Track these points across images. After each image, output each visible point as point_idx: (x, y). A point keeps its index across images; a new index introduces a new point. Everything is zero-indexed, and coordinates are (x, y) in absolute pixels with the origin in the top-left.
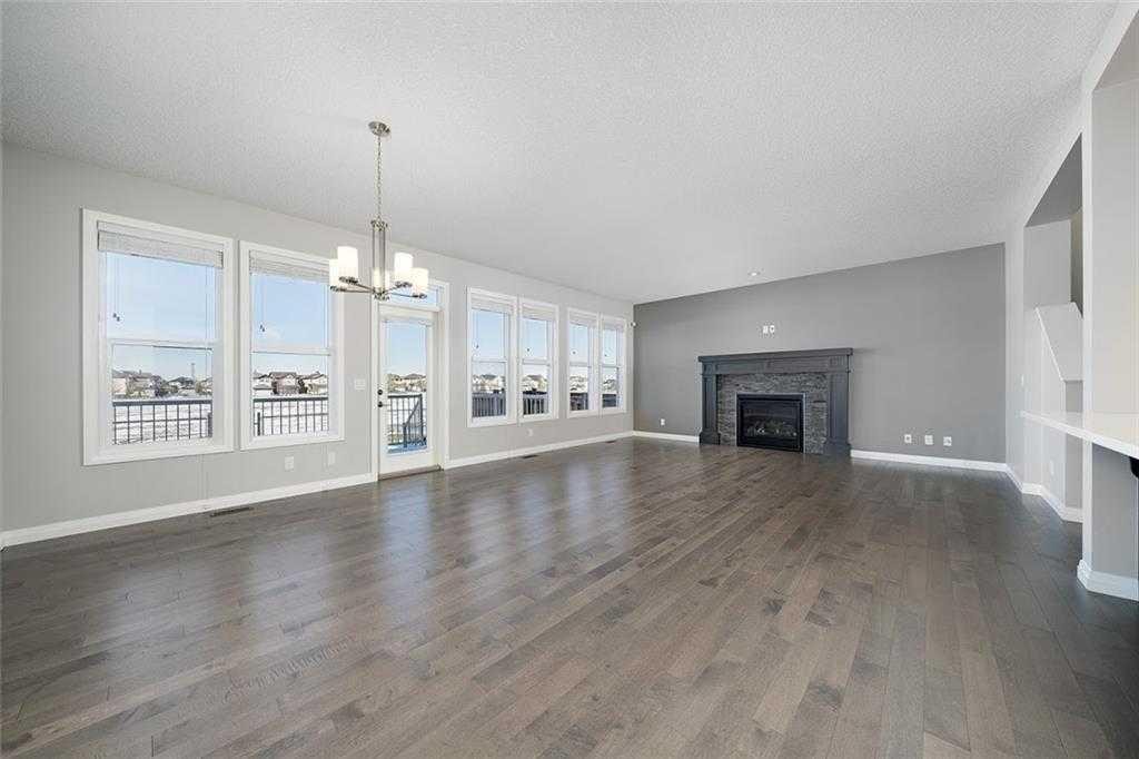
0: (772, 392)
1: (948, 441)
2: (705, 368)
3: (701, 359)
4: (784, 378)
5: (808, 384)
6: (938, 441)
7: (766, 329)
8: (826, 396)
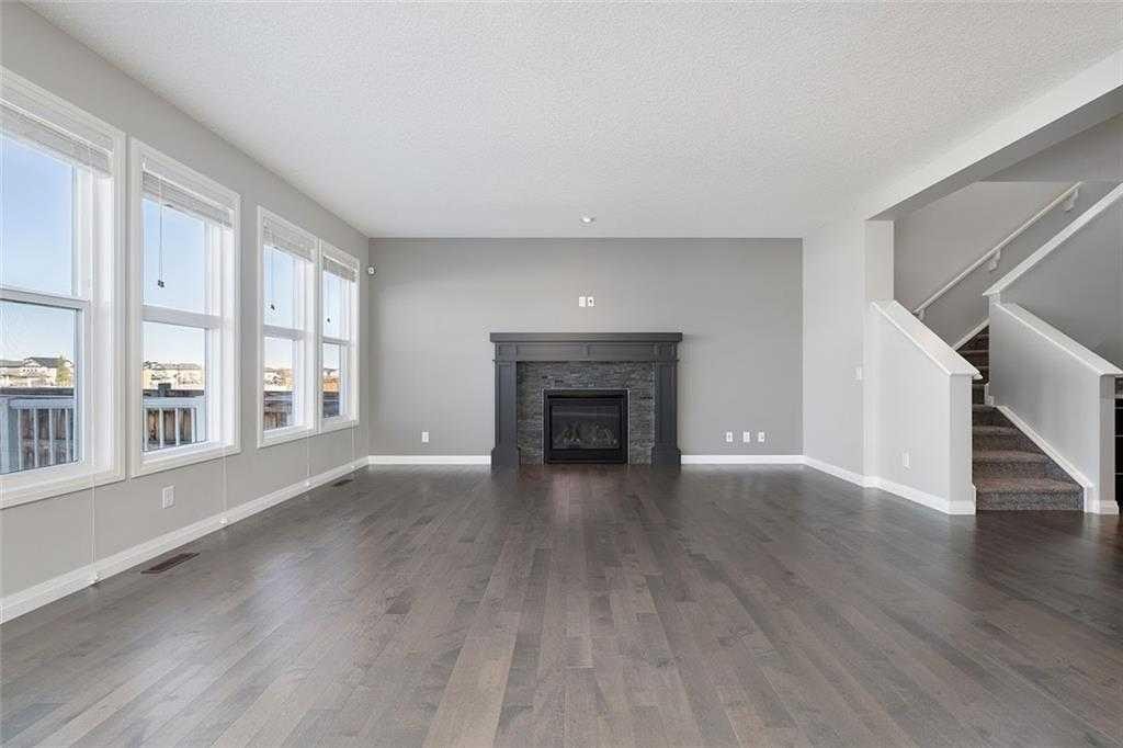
0: (591, 387)
1: (761, 437)
2: (499, 352)
3: (495, 338)
4: (606, 367)
5: (633, 376)
6: (754, 438)
7: (582, 301)
8: (653, 392)
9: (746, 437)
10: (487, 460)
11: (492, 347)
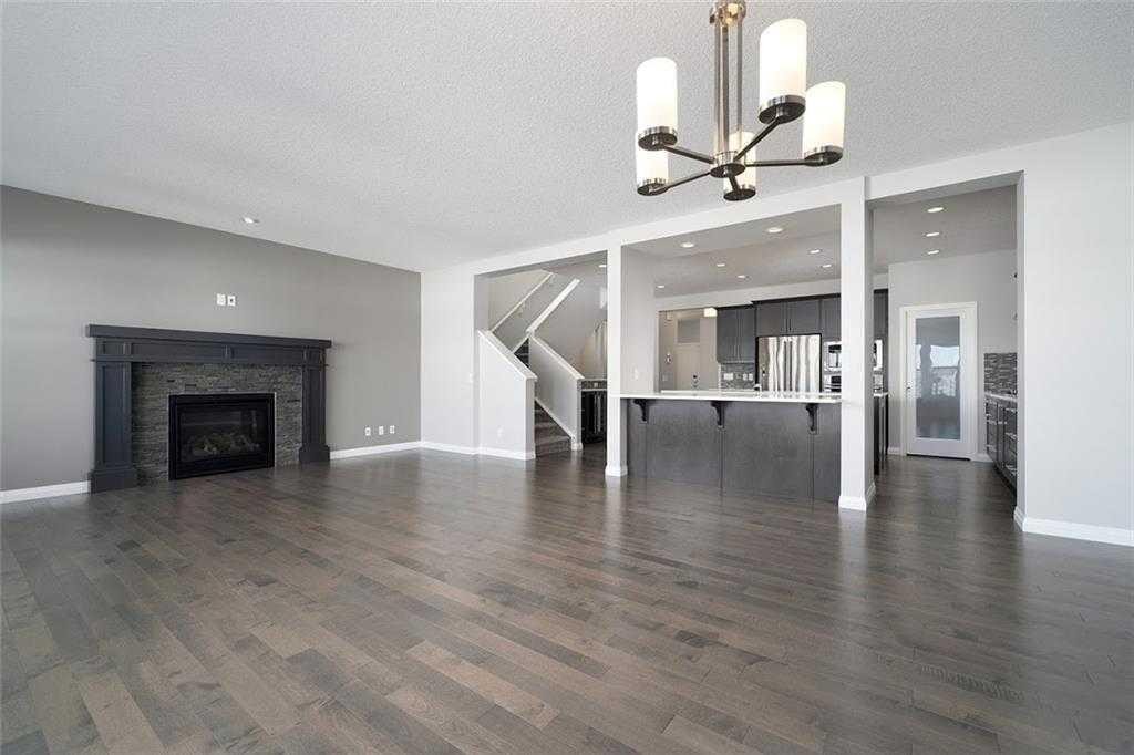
1: (392, 429)
2: (102, 349)
3: (94, 331)
4: (249, 370)
5: (280, 380)
6: (386, 431)
7: (221, 300)
8: (300, 395)
9: (381, 430)
10: (82, 487)
11: (91, 342)
